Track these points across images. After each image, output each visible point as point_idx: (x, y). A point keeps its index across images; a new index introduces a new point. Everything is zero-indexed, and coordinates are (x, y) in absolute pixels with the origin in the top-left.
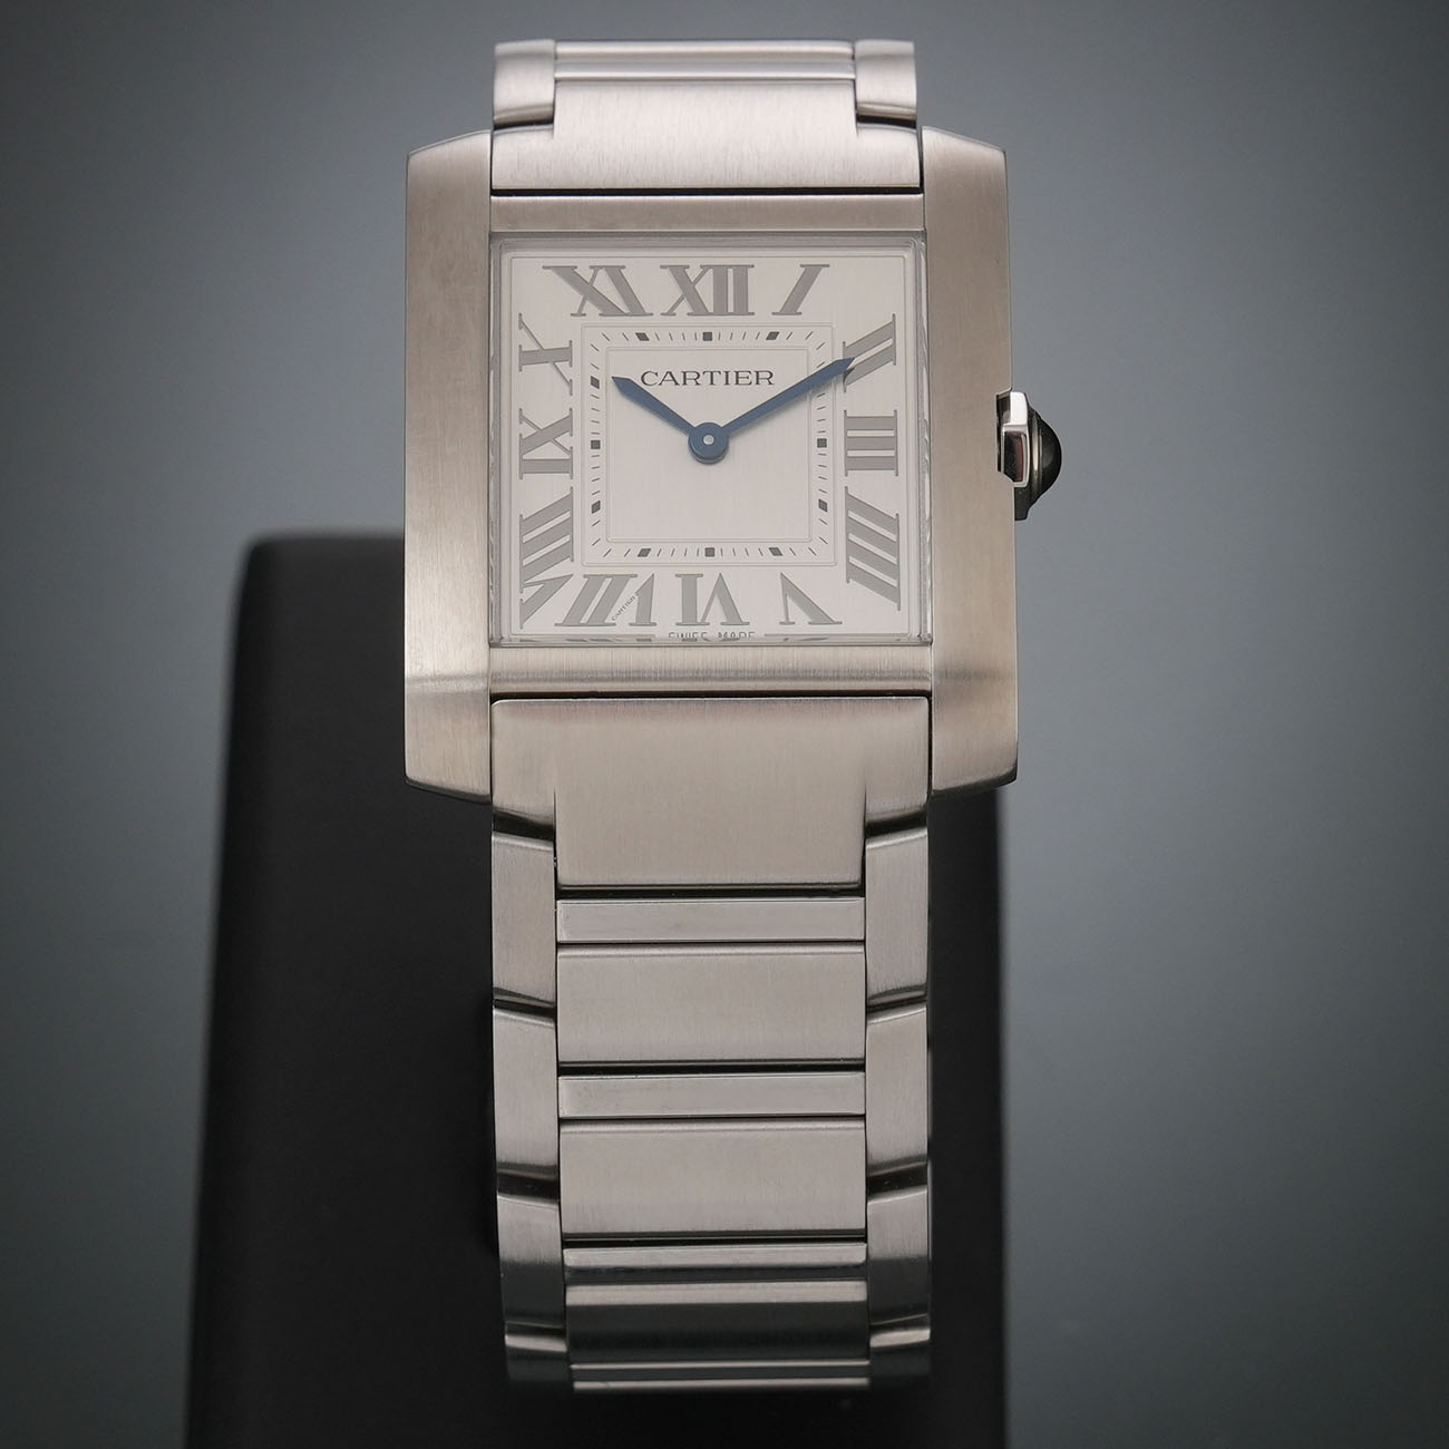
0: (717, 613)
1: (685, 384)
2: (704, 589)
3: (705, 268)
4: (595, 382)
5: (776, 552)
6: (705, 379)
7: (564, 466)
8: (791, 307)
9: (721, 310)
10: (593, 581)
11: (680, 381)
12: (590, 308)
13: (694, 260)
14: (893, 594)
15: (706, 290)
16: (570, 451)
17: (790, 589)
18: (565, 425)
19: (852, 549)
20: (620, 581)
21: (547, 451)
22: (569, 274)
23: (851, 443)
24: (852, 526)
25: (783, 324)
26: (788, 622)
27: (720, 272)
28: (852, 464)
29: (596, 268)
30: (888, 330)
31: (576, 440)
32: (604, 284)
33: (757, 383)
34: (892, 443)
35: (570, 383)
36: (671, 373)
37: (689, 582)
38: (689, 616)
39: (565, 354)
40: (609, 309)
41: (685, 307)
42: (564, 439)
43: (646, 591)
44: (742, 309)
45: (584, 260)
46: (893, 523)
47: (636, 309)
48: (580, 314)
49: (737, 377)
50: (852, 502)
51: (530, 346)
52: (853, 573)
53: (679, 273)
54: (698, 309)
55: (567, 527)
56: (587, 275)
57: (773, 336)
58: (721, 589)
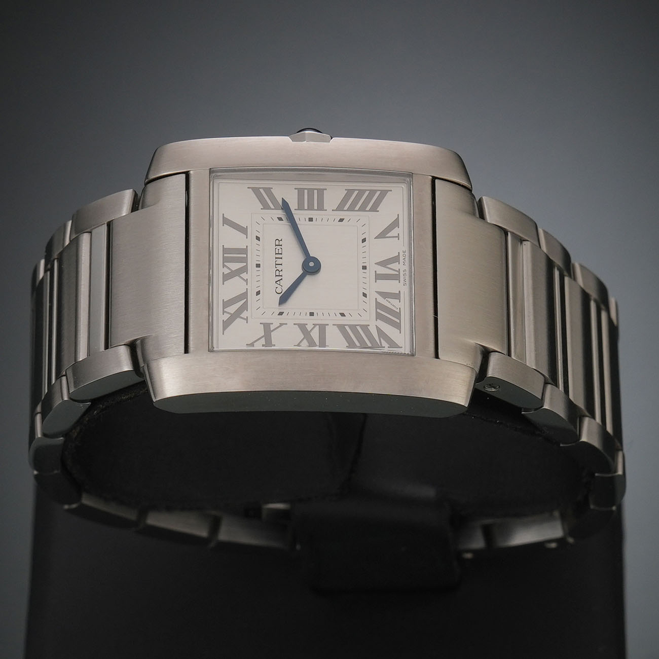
0: (395, 266)
1: (281, 276)
2: (382, 270)
3: (224, 266)
4: (281, 314)
5: (364, 240)
6: (279, 267)
7: (322, 328)
8: (244, 230)
9: (245, 260)
10: (379, 317)
11: (280, 278)
12: (244, 315)
13: (219, 270)
14: (384, 193)
15: (235, 266)
16: (315, 325)
17: (382, 235)
18: (302, 327)
19: (363, 209)
20: (378, 305)
21: (315, 334)
22: (226, 324)
23: (311, 208)
24: (351, 209)
25: (252, 234)
26: (398, 237)
27: (225, 260)
28: (321, 207)
29: (224, 312)
30: (256, 191)
31: (310, 322)
32: (232, 309)
33: (281, 245)
34: (311, 191)
35: (281, 325)
36: (276, 282)
37: (379, 277)
38: (396, 277)
39: (267, 327)
40: (244, 307)
41: (244, 275)
42: (309, 327)
43: (385, 295)
44: (245, 251)
45: (220, 317)
46: (350, 192)
47: (244, 296)
48: (247, 319)
49: (278, 254)
50: (340, 208)
51: (263, 341)
52: (374, 209)
53: (226, 277)
54: (244, 269)
55: (353, 327)
56: (227, 316)
57: (258, 238)
58: (383, 264)
